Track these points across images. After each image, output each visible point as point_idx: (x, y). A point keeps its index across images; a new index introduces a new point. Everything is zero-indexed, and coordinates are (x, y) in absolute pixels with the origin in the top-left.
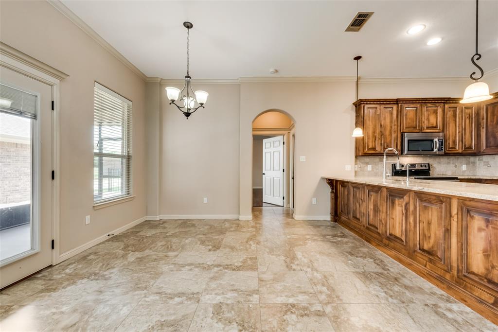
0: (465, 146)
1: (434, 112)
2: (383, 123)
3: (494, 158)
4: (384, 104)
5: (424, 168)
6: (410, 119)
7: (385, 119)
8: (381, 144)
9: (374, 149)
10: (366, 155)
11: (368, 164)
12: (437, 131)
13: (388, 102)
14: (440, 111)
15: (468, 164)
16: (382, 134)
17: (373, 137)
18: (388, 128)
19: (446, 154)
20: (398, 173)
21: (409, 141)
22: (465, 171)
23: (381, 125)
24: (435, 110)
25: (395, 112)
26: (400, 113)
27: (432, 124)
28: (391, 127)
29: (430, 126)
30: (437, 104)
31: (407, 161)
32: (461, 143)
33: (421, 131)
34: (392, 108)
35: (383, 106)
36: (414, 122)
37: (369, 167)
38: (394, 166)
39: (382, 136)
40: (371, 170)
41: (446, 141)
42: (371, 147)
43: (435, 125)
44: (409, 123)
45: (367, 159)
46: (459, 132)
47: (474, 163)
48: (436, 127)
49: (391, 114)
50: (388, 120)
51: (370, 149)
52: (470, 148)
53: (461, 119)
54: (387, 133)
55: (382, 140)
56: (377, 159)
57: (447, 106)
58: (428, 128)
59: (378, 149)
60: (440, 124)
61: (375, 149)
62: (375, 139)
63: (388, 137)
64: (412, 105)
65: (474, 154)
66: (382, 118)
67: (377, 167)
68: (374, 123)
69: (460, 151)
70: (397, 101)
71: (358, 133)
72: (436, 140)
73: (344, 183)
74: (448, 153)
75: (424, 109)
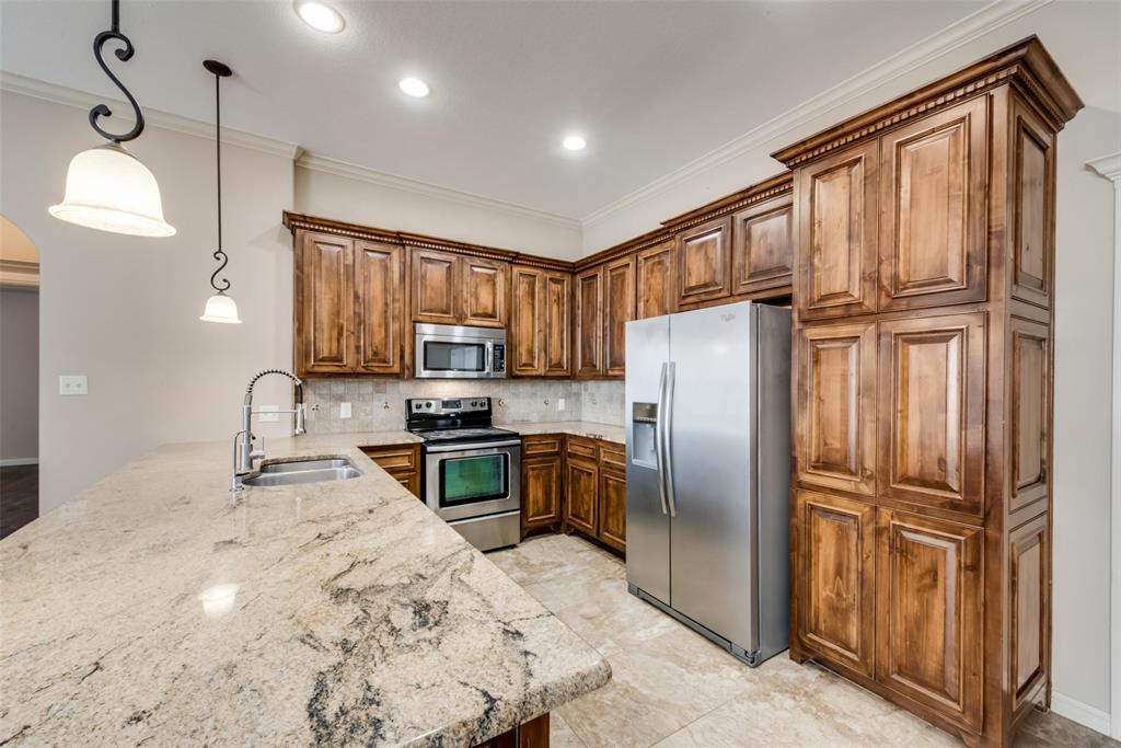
0: (551, 360)
1: (488, 281)
2: (361, 292)
3: (599, 387)
4: (365, 239)
5: (478, 408)
6: (432, 289)
7: (367, 280)
8: (358, 348)
9: (337, 359)
10: (313, 376)
11: (341, 398)
12: (496, 324)
13: (376, 235)
14: (500, 279)
15: (567, 397)
16: (358, 320)
17: (331, 329)
18: (378, 308)
21: (425, 344)
22: (562, 412)
23: (356, 297)
24: (489, 275)
25: (396, 267)
26: (409, 268)
27: (486, 308)
28: (386, 304)
29: (480, 311)
30: (495, 263)
32: (543, 354)
33: (459, 321)
34: (389, 253)
35: (361, 245)
36: (442, 299)
37: (345, 409)
38: (408, 404)
39: (359, 324)
40: (349, 416)
41: (510, 349)
42: (326, 353)
43: (490, 311)
44: (431, 299)
45: (339, 387)
46: (540, 331)
47: (578, 395)
48: (493, 316)
49: (386, 269)
50: (376, 287)
51: (323, 360)
52: (559, 365)
53: (543, 303)
54: (375, 318)
55: (359, 338)
56: (368, 386)
57: (516, 270)
58: (475, 315)
59: (349, 360)
60: (501, 310)
61: (341, 361)
62: (340, 334)
63: (376, 329)
64: (440, 256)
65: (571, 377)
66: (359, 278)
67: (368, 408)
68: (334, 286)
69: (542, 372)
70: (400, 239)
72: (490, 345)
74: (517, 375)
75: (467, 269)
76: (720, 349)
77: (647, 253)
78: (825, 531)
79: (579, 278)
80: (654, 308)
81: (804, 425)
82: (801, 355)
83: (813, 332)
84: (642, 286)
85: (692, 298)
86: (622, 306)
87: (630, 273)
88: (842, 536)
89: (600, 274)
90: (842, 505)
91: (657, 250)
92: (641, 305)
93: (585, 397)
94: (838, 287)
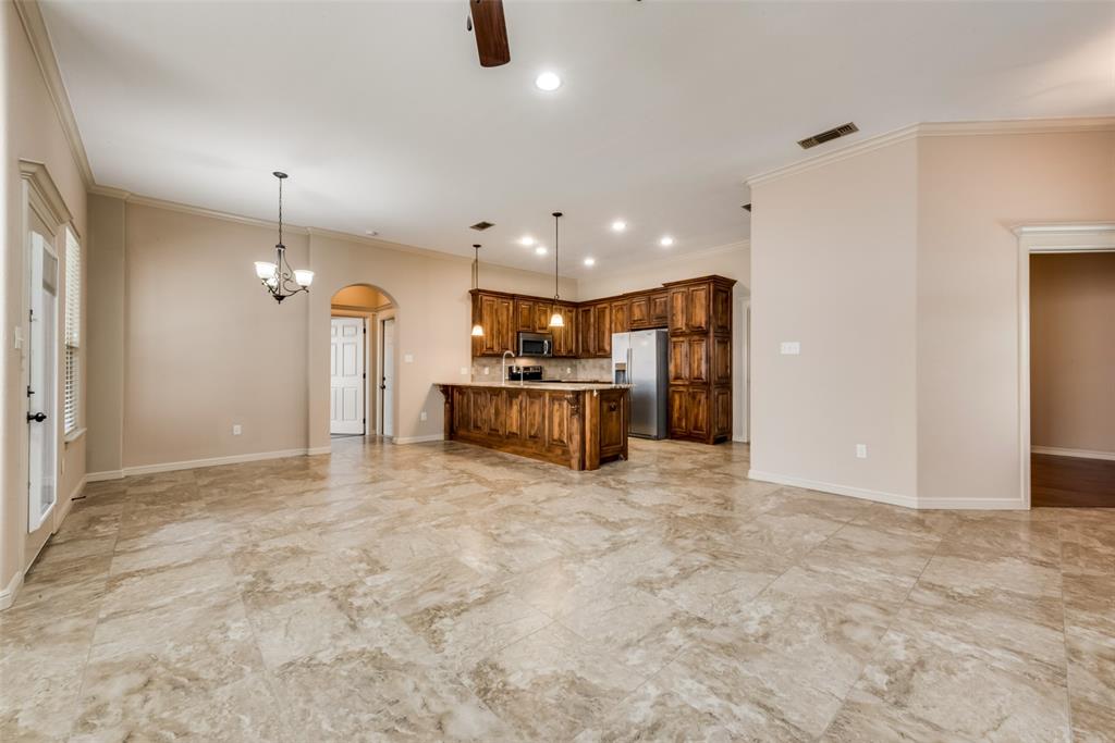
0: (568, 349)
2: (500, 320)
4: (501, 297)
6: (524, 317)
7: (502, 315)
8: (499, 344)
9: (492, 349)
10: (484, 355)
11: (485, 366)
12: (547, 332)
13: (505, 296)
14: (549, 312)
15: (571, 367)
16: (499, 332)
17: (491, 336)
18: (505, 326)
19: (554, 357)
20: (514, 377)
21: (524, 341)
23: (498, 322)
25: (511, 308)
26: (516, 309)
27: (543, 325)
28: (508, 325)
29: (541, 326)
31: (522, 363)
32: (565, 345)
33: (534, 332)
34: (509, 304)
35: (500, 300)
36: (528, 321)
37: (487, 371)
38: (511, 368)
39: (499, 334)
40: (488, 373)
41: (554, 343)
42: (488, 346)
43: (545, 326)
44: (524, 322)
45: (484, 361)
46: (564, 335)
47: (576, 366)
48: (546, 328)
49: (508, 310)
50: (505, 318)
51: (487, 349)
54: (505, 331)
55: (499, 339)
56: (494, 361)
58: (540, 328)
59: (497, 349)
61: (494, 349)
62: (493, 339)
63: (505, 335)
64: (527, 303)
65: (576, 357)
66: (499, 314)
67: (494, 370)
68: (491, 318)
70: (513, 297)
71: (478, 331)
72: (546, 342)
73: (461, 389)
74: (555, 356)
75: (537, 308)
76: (645, 343)
77: (616, 304)
78: (677, 397)
79: (580, 310)
80: (619, 327)
81: (672, 367)
82: (671, 346)
83: (674, 339)
84: (614, 317)
85: (635, 327)
86: (604, 325)
87: (607, 311)
88: (681, 397)
89: (592, 309)
90: (681, 389)
91: (620, 303)
92: (613, 326)
93: (579, 366)
94: (679, 326)
